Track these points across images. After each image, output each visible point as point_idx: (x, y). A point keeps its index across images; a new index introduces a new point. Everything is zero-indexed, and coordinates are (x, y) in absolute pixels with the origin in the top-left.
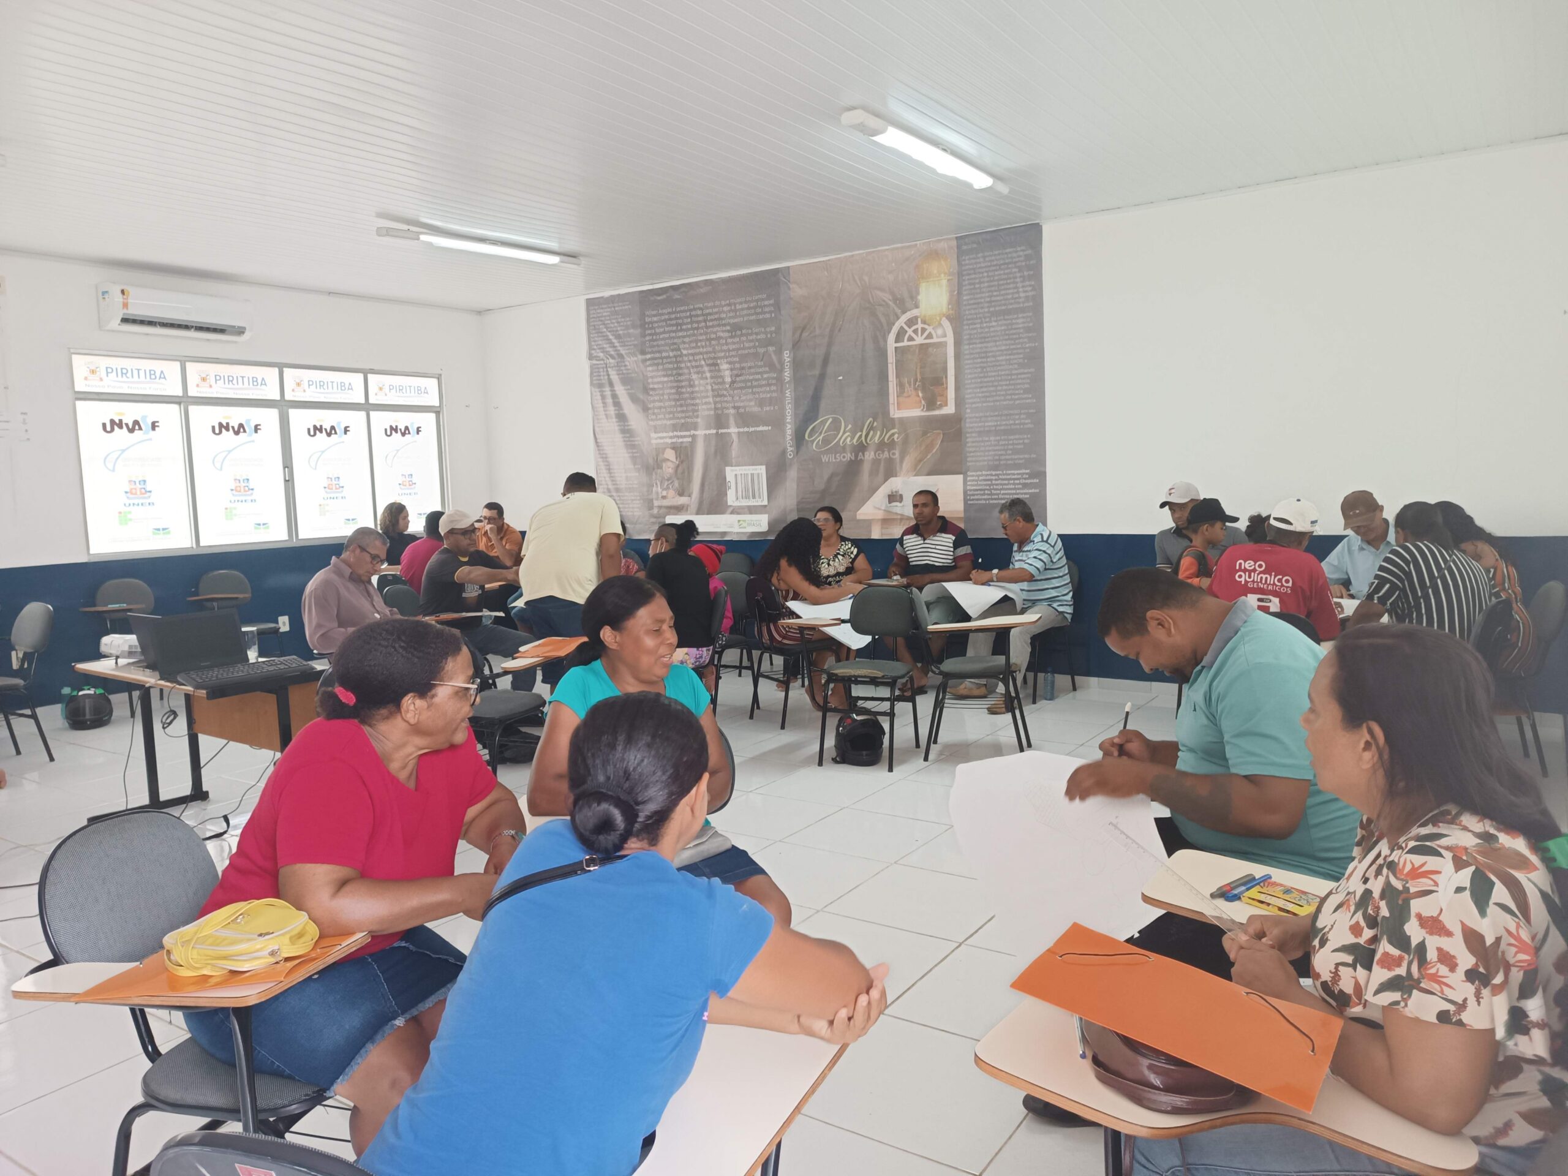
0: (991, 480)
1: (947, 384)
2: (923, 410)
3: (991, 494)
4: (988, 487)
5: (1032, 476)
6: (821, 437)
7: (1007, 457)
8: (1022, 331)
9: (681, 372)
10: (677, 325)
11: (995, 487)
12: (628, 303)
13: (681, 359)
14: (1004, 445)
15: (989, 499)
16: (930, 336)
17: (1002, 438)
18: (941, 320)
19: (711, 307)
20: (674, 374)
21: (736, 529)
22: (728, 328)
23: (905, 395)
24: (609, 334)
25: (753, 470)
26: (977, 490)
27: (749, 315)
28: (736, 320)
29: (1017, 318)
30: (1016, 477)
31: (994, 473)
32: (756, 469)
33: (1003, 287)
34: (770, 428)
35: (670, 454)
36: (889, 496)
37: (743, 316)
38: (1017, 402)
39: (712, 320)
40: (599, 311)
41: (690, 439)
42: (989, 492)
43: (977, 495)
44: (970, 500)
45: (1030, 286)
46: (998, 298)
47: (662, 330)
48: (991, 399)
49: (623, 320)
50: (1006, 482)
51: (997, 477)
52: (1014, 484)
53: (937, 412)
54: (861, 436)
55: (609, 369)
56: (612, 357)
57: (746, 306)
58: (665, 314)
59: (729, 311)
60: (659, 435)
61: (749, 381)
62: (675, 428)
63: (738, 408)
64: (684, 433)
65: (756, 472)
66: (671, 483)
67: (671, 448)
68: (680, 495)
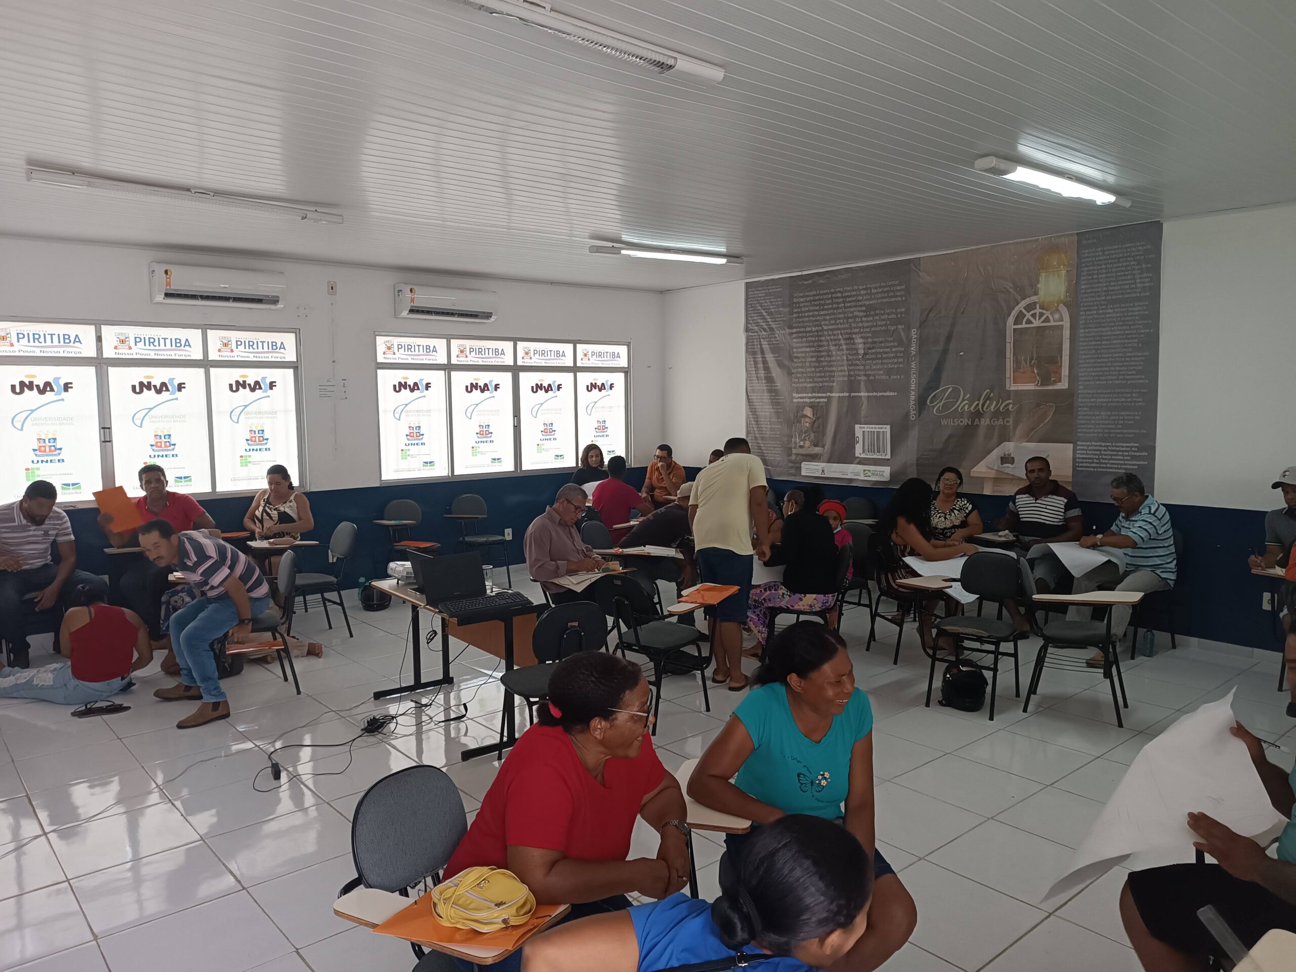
0: (1100, 450)
1: (1061, 362)
2: (1037, 385)
3: (1100, 463)
4: (1097, 457)
5: (1140, 449)
6: (941, 404)
7: (1117, 431)
8: (1137, 318)
9: (821, 344)
10: (820, 305)
11: (1103, 457)
12: (780, 286)
13: (822, 333)
14: (1114, 420)
15: (1097, 467)
16: (1047, 320)
17: (1113, 413)
18: (1058, 305)
19: (850, 291)
20: (815, 345)
21: (862, 478)
22: (864, 308)
23: (1021, 371)
24: (763, 311)
25: (879, 428)
26: (1086, 459)
27: (883, 298)
28: (871, 302)
29: (1134, 306)
30: (1125, 449)
31: (1103, 444)
32: (882, 428)
33: (1120, 278)
34: (896, 394)
35: (808, 412)
36: (1002, 458)
37: (877, 299)
38: (1129, 382)
39: (850, 302)
40: (755, 293)
41: (825, 400)
42: (1098, 461)
43: (1086, 463)
44: (1078, 467)
45: (1148, 277)
46: (1116, 288)
47: (807, 309)
48: (1103, 378)
49: (775, 300)
50: (1116, 453)
51: (1106, 448)
52: (1123, 455)
53: (1051, 388)
54: (978, 405)
55: (762, 340)
56: (765, 330)
57: (880, 290)
58: (810, 296)
59: (865, 294)
60: (800, 395)
61: (879, 353)
62: (814, 390)
63: (868, 376)
64: (822, 395)
65: (882, 430)
66: (807, 435)
67: (809, 407)
68: (815, 445)
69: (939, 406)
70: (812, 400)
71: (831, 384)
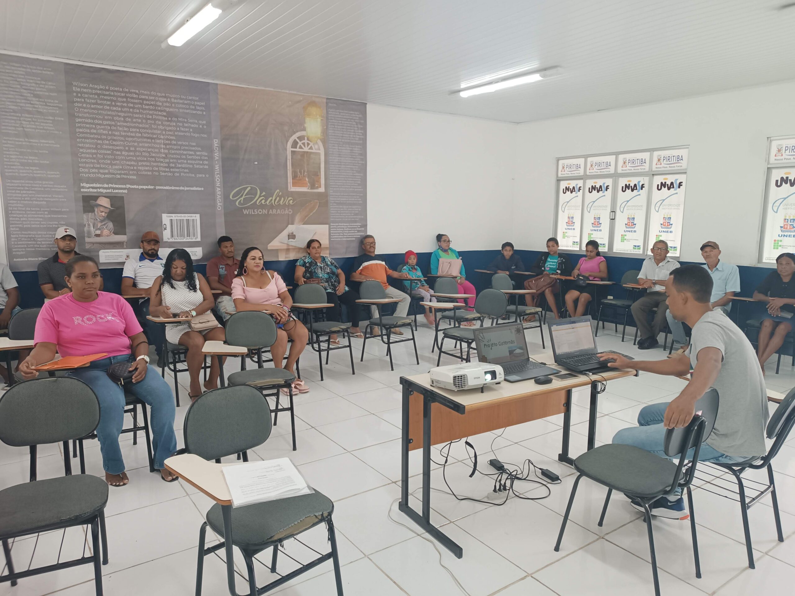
0: (344, 228)
1: (320, 176)
2: (308, 188)
3: (343, 235)
4: (341, 232)
6: (242, 198)
8: (357, 154)
9: (115, 138)
10: (111, 101)
11: (345, 231)
12: (50, 69)
13: (115, 128)
14: (350, 211)
15: (342, 238)
16: (311, 148)
17: (349, 207)
18: (317, 140)
19: (147, 95)
20: (108, 138)
22: (165, 114)
23: (298, 178)
25: (188, 217)
27: (184, 108)
28: (171, 110)
29: (355, 148)
31: (345, 224)
32: (191, 216)
34: (202, 189)
35: (104, 202)
36: (288, 235)
37: (179, 108)
38: (356, 190)
39: (147, 105)
41: (126, 191)
43: (335, 235)
44: (332, 238)
45: (361, 133)
46: (346, 135)
47: (93, 101)
48: (344, 187)
49: (43, 82)
50: (350, 229)
51: (347, 227)
52: (354, 230)
53: (316, 191)
57: (181, 101)
58: (96, 89)
59: (166, 102)
60: (91, 185)
61: (184, 155)
62: (109, 181)
63: (174, 172)
64: (120, 186)
65: (191, 218)
66: (105, 224)
67: (105, 197)
68: (116, 233)
70: (108, 191)
71: (131, 177)
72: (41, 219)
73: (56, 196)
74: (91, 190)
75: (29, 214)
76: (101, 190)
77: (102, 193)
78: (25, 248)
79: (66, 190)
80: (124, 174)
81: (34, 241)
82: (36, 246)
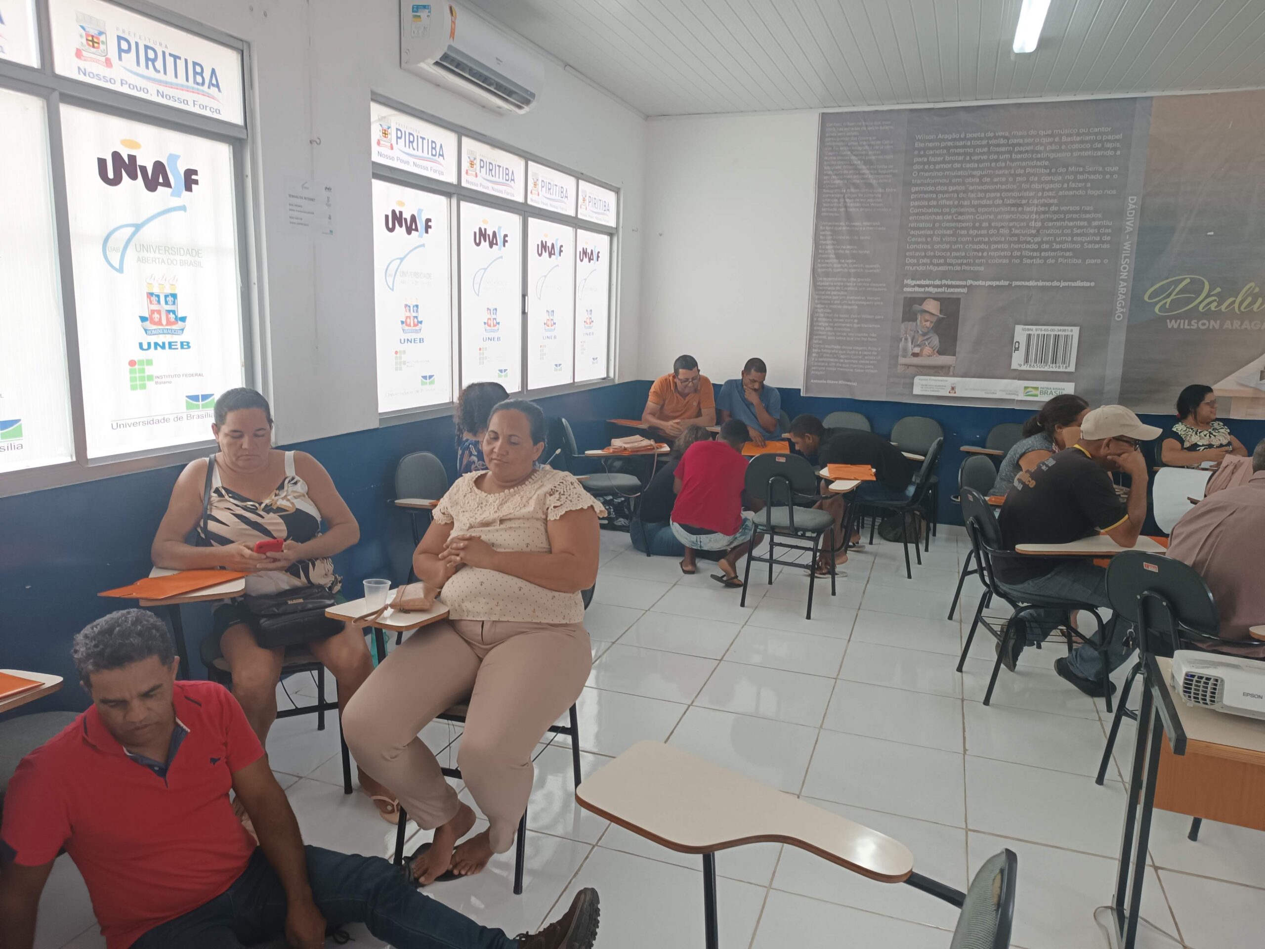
6: (1169, 300)
9: (962, 210)
10: (965, 154)
12: (889, 122)
13: (965, 195)
19: (1022, 137)
20: (952, 212)
21: (1021, 397)
22: (1047, 163)
24: (853, 158)
25: (1059, 330)
27: (1081, 150)
28: (1059, 155)
32: (1065, 330)
34: (1092, 284)
35: (932, 307)
36: (1262, 372)
37: (1072, 151)
39: (1020, 152)
40: (841, 129)
41: (965, 290)
47: (939, 159)
49: (879, 142)
55: (848, 200)
56: (856, 186)
57: (1078, 139)
58: (947, 140)
59: (1051, 144)
60: (918, 282)
61: (1067, 227)
62: (944, 276)
63: (1046, 258)
64: (958, 283)
65: (1064, 333)
66: (927, 339)
67: (935, 299)
68: (940, 353)
69: (1166, 303)
70: (940, 290)
71: (976, 268)
72: (849, 330)
73: (871, 298)
74: (917, 289)
75: (836, 322)
76: (931, 289)
77: (931, 293)
78: (826, 367)
79: (885, 290)
80: (966, 264)
81: (837, 358)
82: (838, 365)
